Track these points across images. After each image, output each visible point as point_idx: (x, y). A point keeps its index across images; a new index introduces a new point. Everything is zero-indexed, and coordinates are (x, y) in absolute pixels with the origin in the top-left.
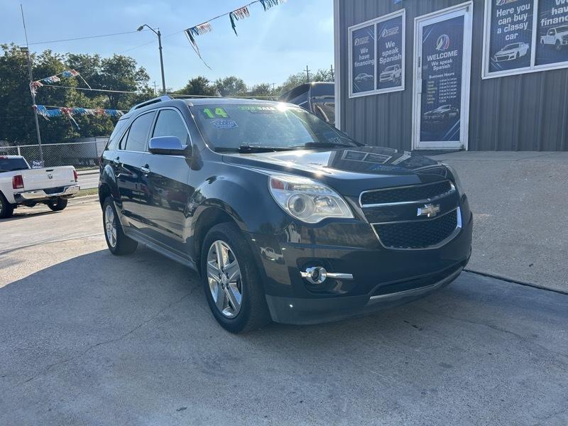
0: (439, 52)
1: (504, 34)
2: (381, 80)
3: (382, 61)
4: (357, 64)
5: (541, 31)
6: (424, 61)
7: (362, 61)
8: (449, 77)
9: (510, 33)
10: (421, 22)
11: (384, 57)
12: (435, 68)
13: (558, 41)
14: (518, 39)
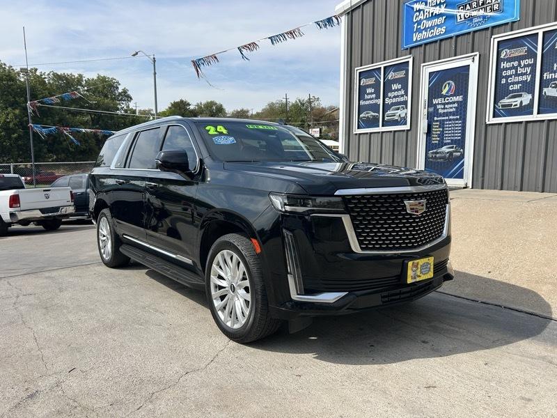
0: (445, 97)
1: (508, 84)
2: (386, 118)
3: (388, 101)
4: (362, 103)
5: (543, 84)
6: (430, 104)
7: (368, 100)
8: (454, 120)
9: (513, 83)
10: (427, 69)
11: (390, 98)
12: (440, 111)
14: (521, 90)
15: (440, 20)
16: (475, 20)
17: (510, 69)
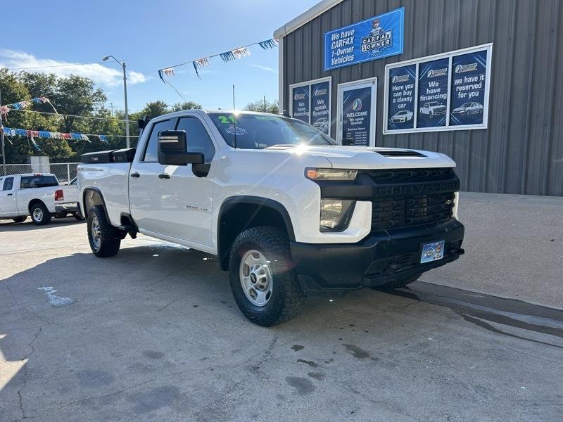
0: (355, 112)
1: (397, 104)
3: (315, 114)
4: (296, 115)
5: (420, 104)
6: (345, 118)
7: (300, 112)
8: (361, 131)
9: (401, 103)
10: (343, 88)
11: (316, 111)
12: (352, 123)
13: (430, 112)
14: (406, 108)
15: (351, 49)
16: (374, 51)
17: (398, 91)
